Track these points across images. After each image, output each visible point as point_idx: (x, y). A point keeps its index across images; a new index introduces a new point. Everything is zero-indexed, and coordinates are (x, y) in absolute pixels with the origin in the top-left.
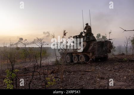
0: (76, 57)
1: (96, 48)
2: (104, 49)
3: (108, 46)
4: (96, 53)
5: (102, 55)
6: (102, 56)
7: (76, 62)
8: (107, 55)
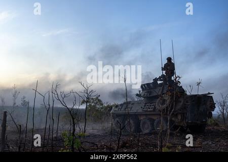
0: (148, 123)
1: (189, 107)
2: (201, 109)
3: (208, 104)
4: (189, 115)
5: (197, 120)
6: (199, 122)
7: (147, 131)
8: (206, 121)
